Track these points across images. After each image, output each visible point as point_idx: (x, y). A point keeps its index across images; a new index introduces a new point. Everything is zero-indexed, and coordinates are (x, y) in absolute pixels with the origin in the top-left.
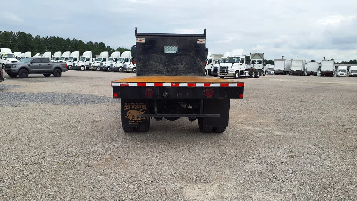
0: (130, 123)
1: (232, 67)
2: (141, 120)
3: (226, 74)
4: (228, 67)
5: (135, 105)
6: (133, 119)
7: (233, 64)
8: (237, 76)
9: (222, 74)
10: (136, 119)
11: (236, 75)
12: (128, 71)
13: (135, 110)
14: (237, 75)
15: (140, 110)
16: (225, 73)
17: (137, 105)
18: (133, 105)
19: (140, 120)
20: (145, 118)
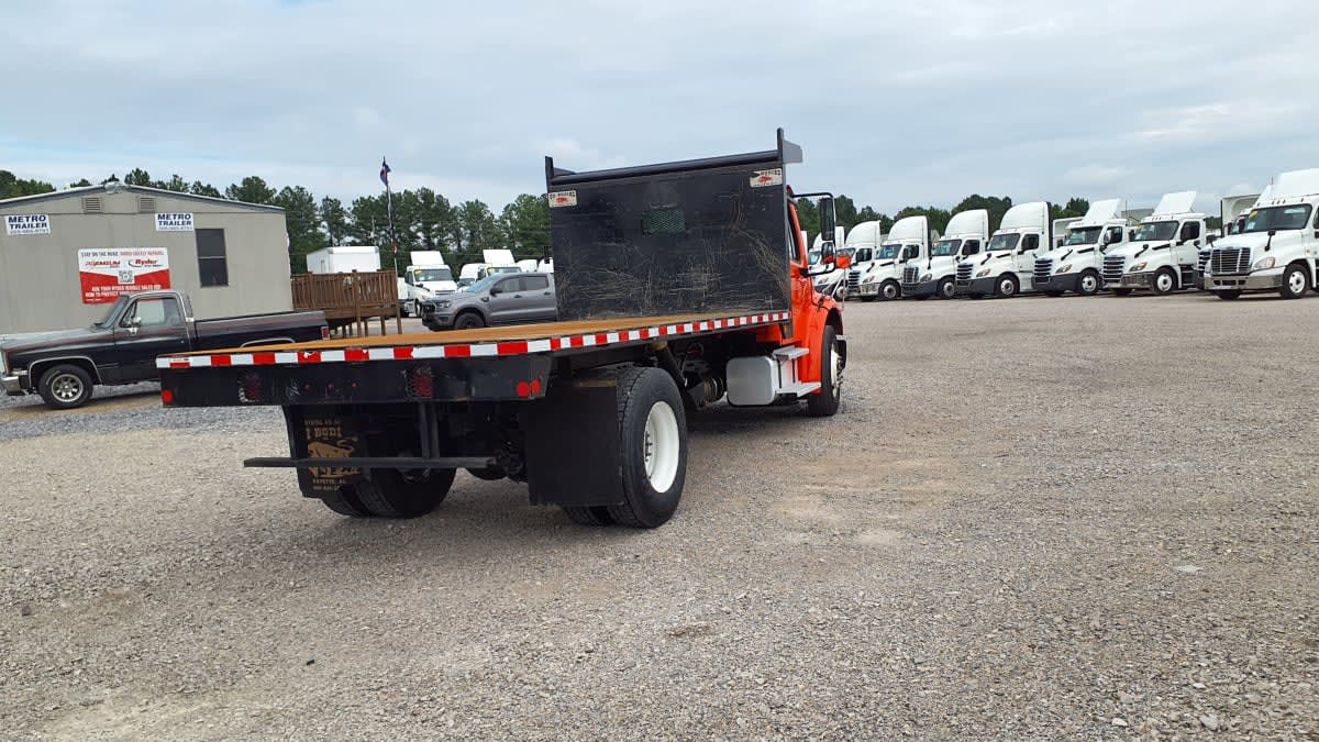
0: (315, 488)
1: (1267, 248)
2: (345, 477)
3: (1242, 282)
4: (1246, 251)
5: (324, 426)
6: (323, 473)
7: (1271, 234)
8: (1297, 288)
9: (1225, 283)
10: (328, 475)
11: (1292, 280)
12: (863, 293)
13: (325, 442)
14: (1298, 282)
15: (339, 443)
16: (1237, 279)
17: (328, 426)
18: (319, 426)
19: (342, 478)
20: (356, 472)
